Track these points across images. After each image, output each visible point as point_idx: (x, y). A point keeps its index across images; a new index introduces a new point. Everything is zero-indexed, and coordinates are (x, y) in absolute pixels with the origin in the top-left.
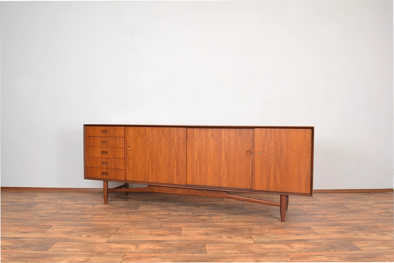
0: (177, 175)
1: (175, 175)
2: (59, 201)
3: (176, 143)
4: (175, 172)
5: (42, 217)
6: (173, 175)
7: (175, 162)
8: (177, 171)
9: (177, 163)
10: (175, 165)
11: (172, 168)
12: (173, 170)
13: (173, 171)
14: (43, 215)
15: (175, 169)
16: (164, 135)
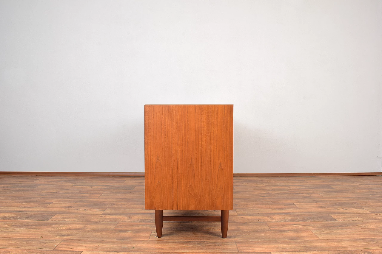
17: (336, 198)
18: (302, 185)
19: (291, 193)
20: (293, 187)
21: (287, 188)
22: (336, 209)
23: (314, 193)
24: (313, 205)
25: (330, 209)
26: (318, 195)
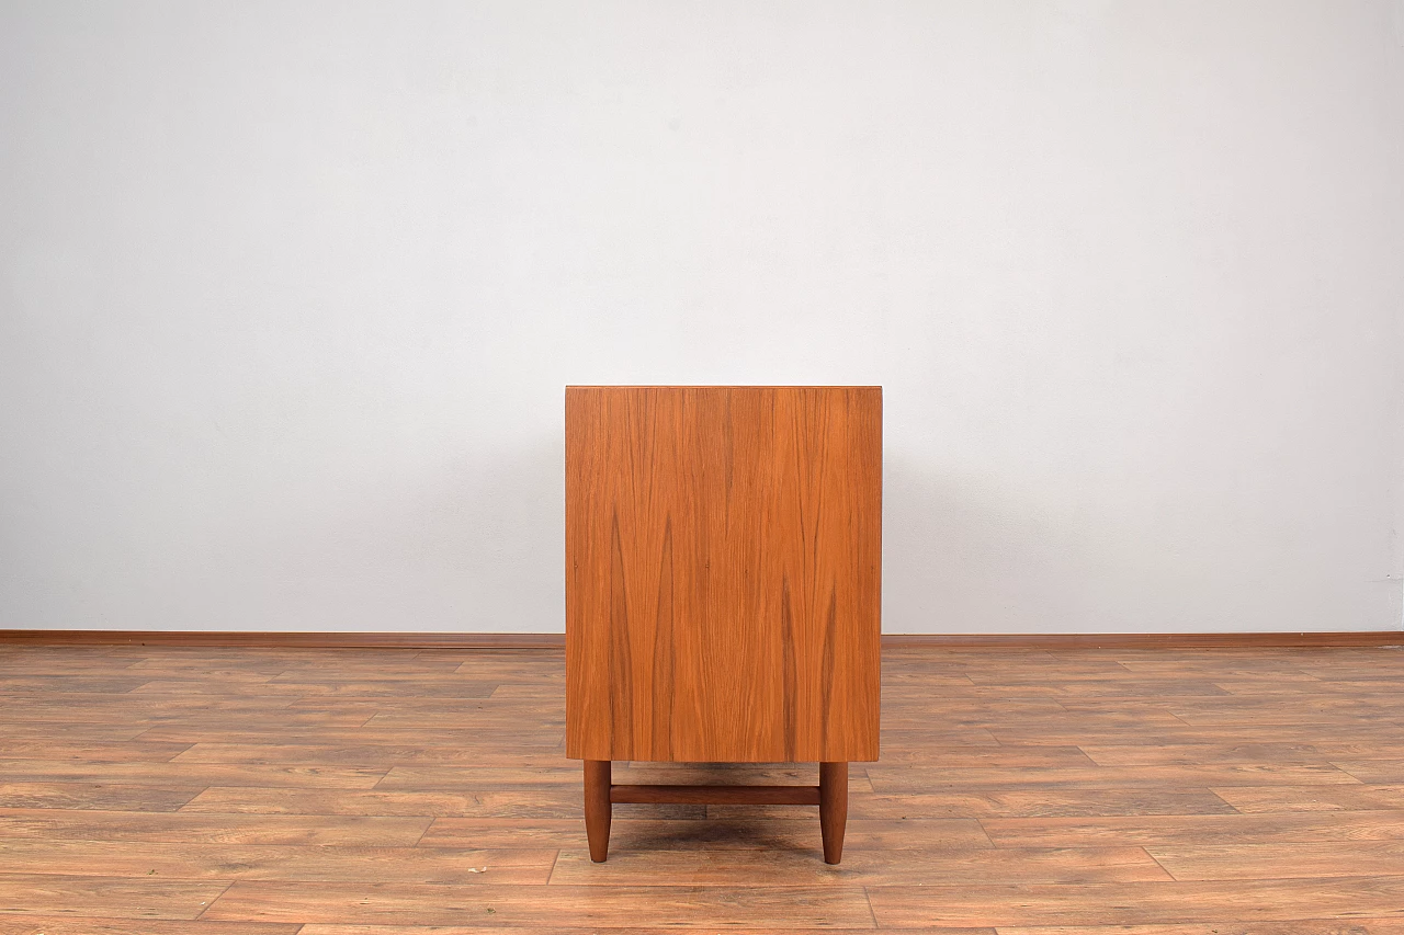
17: (1235, 728)
18: (1109, 681)
19: (1068, 710)
20: (1076, 689)
21: (1057, 691)
22: (1234, 768)
23: (1154, 712)
24: (1153, 755)
25: (1213, 767)
26: (1169, 718)
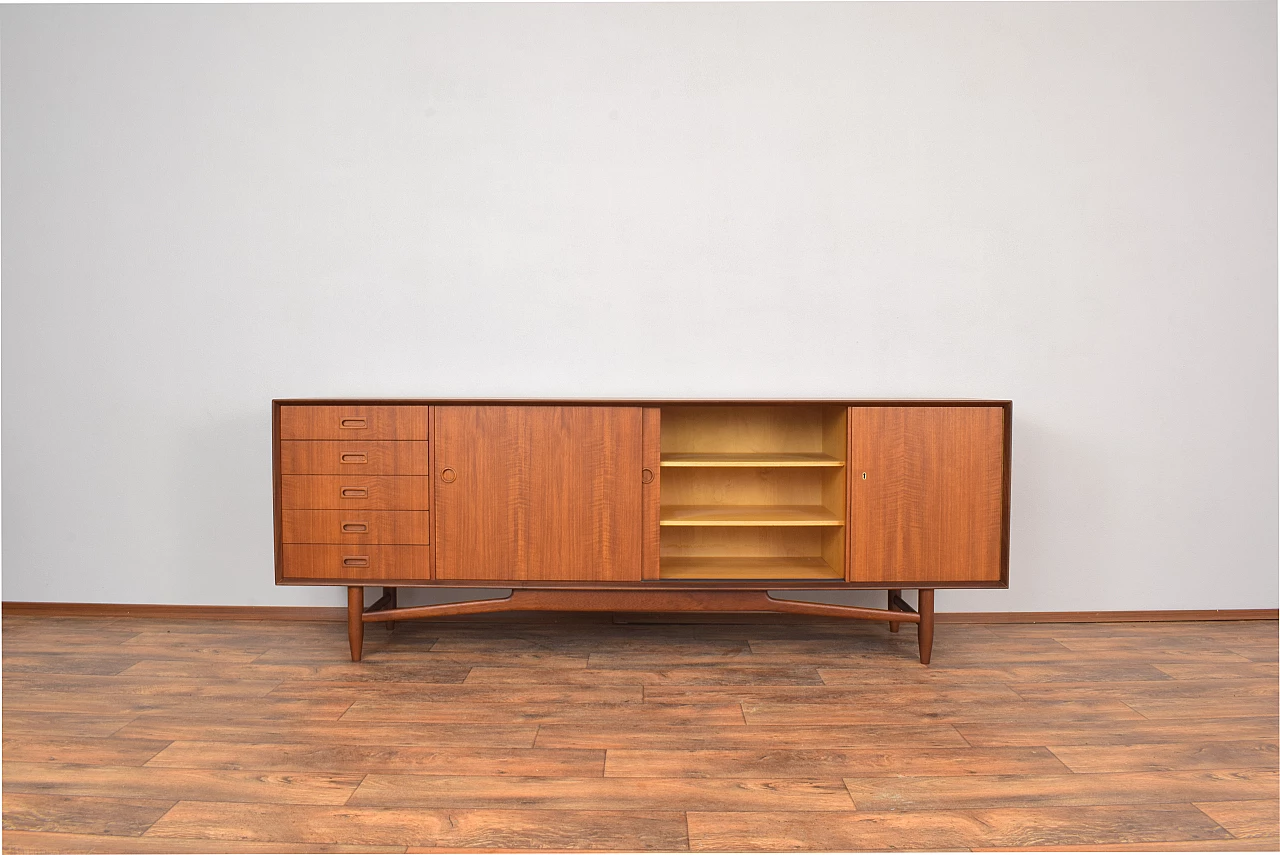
0: (613, 552)
1: (606, 553)
2: (206, 653)
3: (607, 453)
4: (605, 544)
5: (143, 708)
6: (600, 552)
7: (606, 514)
8: (614, 540)
9: (613, 516)
10: (606, 521)
11: (596, 530)
12: (601, 536)
13: (600, 542)
14: (146, 703)
15: (606, 536)
16: (568, 429)
17: (1191, 722)
18: (1053, 662)
19: (1025, 700)
20: (1025, 673)
21: (1007, 675)
22: (1210, 776)
23: (1107, 701)
24: (1124, 759)
25: (1188, 775)
26: (1123, 709)
